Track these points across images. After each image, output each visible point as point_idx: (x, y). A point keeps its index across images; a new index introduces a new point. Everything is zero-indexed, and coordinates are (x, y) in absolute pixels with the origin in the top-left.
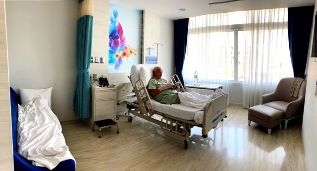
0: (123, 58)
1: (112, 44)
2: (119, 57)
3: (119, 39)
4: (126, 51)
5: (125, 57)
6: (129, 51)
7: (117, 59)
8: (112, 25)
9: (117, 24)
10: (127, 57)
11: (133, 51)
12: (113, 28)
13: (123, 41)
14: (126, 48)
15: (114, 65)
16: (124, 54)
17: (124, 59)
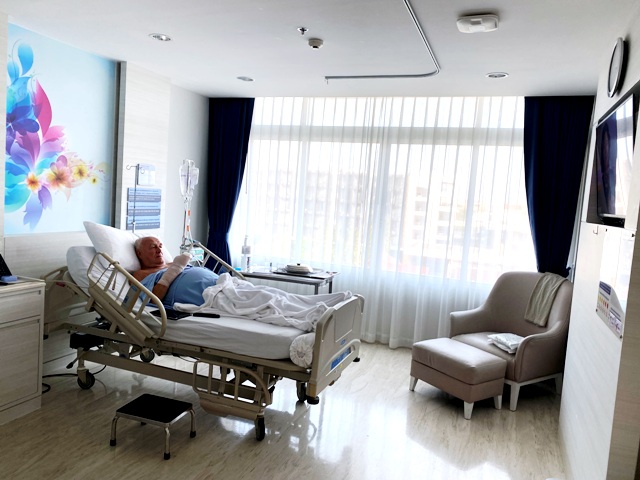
0: (53, 190)
1: (15, 145)
2: (39, 187)
3: (40, 132)
4: (64, 169)
5: (63, 186)
6: (75, 170)
7: (34, 192)
8: (15, 88)
9: (32, 88)
10: (69, 186)
11: (86, 171)
12: (18, 99)
13: (53, 140)
14: (64, 159)
15: (21, 211)
16: (59, 179)
17: (57, 193)
